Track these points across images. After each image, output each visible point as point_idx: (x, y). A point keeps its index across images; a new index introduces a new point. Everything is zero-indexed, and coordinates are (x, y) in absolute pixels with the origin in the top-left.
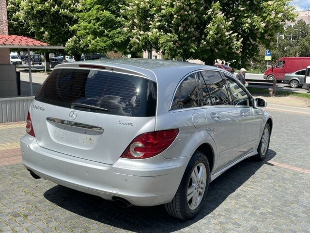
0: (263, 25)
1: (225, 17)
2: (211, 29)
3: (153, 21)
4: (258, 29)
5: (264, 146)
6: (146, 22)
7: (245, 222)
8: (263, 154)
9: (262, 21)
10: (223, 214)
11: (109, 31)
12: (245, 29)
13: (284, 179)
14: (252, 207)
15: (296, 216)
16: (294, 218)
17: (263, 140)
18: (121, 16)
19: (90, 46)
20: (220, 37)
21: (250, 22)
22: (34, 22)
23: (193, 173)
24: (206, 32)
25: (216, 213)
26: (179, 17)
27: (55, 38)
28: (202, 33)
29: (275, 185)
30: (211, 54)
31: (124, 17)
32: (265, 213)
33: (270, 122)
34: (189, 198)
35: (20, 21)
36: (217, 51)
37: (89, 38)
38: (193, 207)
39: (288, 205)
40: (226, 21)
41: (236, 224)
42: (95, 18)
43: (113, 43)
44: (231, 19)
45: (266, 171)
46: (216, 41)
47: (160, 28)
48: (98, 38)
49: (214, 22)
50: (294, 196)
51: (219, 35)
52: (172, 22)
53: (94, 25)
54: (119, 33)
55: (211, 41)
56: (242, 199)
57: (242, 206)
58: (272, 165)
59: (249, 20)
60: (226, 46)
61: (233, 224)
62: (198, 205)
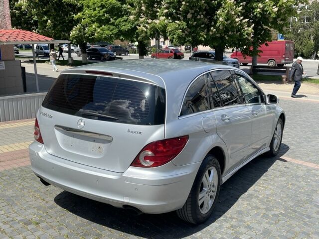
0: (276, 9)
1: (235, 2)
2: (221, 15)
3: (160, 9)
4: (270, 14)
5: (276, 142)
6: (153, 9)
7: (257, 225)
8: (276, 150)
9: (274, 6)
10: (235, 217)
11: (116, 19)
12: (256, 14)
13: (297, 177)
14: (265, 209)
15: (309, 217)
16: (308, 220)
17: (275, 136)
18: (127, 4)
19: (96, 34)
20: (230, 23)
21: (262, 6)
22: (36, 10)
23: (204, 177)
24: (216, 19)
25: (228, 216)
26: (188, 4)
27: (59, 27)
28: (211, 20)
29: (288, 184)
30: (221, 41)
31: (130, 5)
32: (277, 214)
33: (282, 117)
34: (200, 203)
35: (23, 10)
36: (227, 38)
37: (94, 26)
38: (204, 211)
39: (301, 205)
40: (236, 7)
41: (249, 227)
42: (100, 5)
43: (120, 31)
44: (241, 4)
45: (279, 167)
46: (226, 28)
47: (167, 15)
48: (103, 26)
49: (224, 8)
50: (307, 195)
51: (229, 22)
52: (181, 9)
53: (99, 13)
54: (126, 21)
55: (221, 27)
56: (254, 200)
57: (254, 207)
58: (285, 161)
59: (260, 5)
60: (237, 33)
61: (246, 227)
62: (210, 208)
